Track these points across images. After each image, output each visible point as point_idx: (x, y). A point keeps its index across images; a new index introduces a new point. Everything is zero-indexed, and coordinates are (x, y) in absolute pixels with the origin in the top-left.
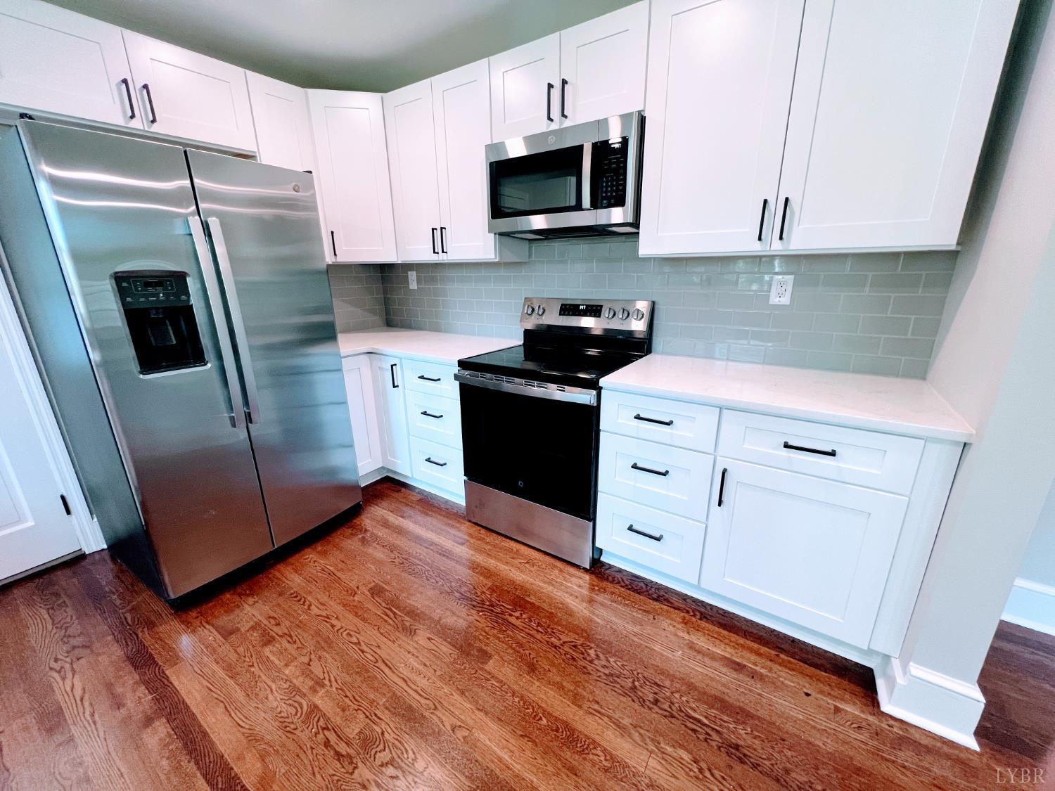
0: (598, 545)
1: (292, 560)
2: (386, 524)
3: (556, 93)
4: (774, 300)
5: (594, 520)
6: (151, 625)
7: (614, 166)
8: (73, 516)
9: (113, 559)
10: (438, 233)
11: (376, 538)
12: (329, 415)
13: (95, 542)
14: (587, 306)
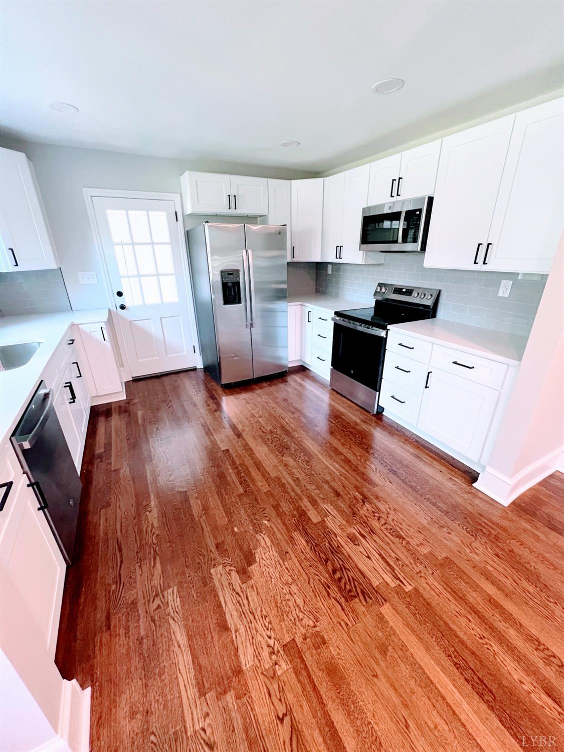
0: (379, 404)
1: (259, 384)
2: (296, 381)
3: (396, 183)
4: (500, 294)
5: (379, 391)
6: (215, 390)
7: (415, 222)
8: (195, 354)
9: (205, 371)
10: (339, 248)
11: (290, 385)
12: (280, 331)
13: (200, 365)
14: (406, 290)
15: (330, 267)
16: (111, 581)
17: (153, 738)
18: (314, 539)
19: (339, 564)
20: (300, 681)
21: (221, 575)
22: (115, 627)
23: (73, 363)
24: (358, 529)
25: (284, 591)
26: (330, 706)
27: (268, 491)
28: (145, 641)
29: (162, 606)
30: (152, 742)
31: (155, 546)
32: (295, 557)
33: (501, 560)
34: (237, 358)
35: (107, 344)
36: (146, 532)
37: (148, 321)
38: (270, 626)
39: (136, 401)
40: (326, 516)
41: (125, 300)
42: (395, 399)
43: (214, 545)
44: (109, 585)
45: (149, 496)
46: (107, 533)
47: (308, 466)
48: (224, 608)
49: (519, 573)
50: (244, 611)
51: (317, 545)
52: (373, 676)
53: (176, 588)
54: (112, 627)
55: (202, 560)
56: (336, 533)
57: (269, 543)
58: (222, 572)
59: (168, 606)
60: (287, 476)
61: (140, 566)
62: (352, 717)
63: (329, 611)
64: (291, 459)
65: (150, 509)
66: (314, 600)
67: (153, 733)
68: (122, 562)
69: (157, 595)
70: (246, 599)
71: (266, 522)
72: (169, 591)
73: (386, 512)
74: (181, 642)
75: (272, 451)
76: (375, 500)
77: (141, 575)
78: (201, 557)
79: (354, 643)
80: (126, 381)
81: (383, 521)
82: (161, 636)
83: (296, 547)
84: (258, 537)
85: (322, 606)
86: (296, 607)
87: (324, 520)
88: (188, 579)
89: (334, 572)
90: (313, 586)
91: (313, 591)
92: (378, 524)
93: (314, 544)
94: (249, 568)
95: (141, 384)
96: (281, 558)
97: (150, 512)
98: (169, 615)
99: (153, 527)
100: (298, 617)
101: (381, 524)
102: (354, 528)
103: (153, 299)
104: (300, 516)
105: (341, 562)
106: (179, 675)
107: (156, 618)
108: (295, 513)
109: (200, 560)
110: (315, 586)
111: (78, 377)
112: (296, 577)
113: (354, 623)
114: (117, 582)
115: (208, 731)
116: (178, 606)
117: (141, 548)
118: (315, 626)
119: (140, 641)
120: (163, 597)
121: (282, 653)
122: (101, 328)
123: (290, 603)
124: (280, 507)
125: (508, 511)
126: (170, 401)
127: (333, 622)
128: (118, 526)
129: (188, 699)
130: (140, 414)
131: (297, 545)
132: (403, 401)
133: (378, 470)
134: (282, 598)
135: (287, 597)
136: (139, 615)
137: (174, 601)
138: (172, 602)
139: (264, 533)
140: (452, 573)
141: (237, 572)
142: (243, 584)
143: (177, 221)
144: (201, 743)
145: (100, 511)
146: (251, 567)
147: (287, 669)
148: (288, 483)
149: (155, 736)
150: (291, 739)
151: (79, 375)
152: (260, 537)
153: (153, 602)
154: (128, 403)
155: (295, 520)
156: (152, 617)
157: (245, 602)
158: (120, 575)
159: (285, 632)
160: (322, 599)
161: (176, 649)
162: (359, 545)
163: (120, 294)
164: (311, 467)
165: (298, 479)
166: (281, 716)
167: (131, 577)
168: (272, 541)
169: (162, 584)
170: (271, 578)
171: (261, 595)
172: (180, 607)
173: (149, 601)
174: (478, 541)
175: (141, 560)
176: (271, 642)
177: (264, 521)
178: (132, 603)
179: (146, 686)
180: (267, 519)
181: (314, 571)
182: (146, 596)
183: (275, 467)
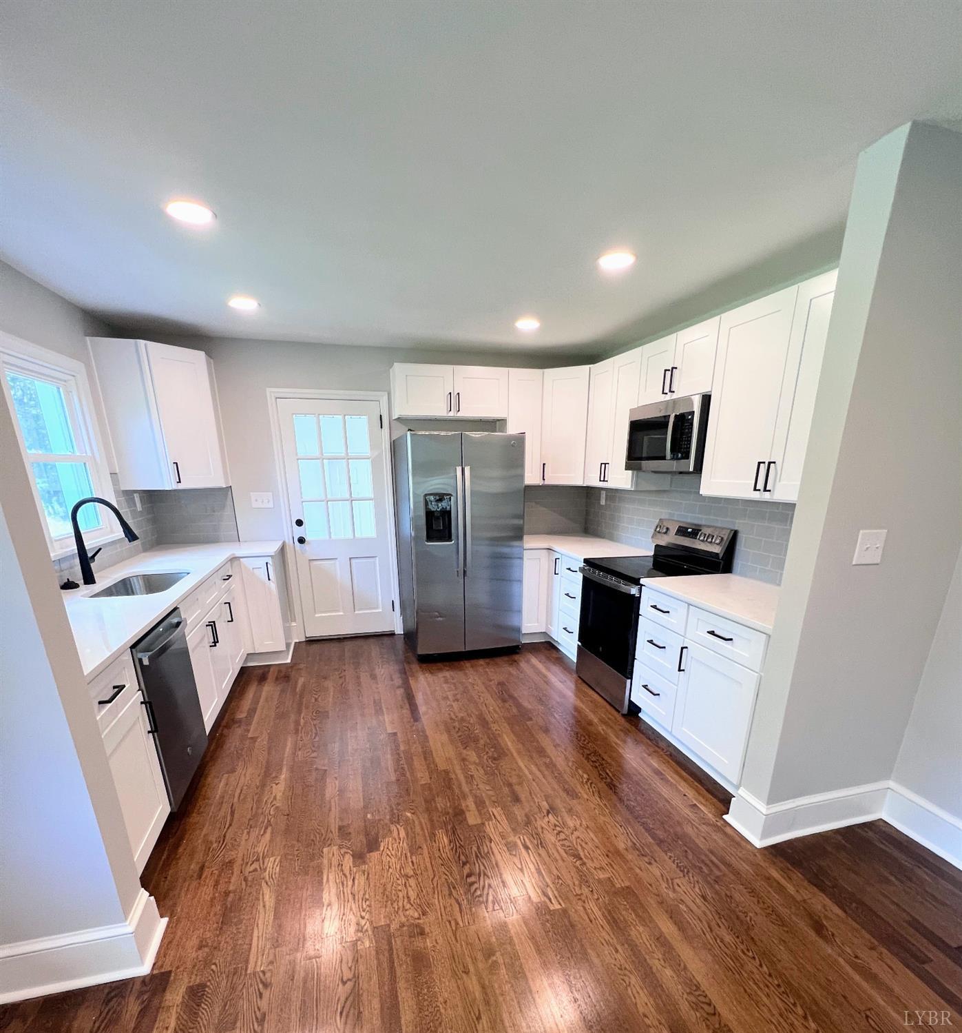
0: (631, 699)
3: (669, 375)
5: (631, 679)
6: (409, 663)
7: (687, 431)
8: (394, 613)
9: (404, 639)
13: (399, 630)
14: (693, 529)
15: (603, 494)
16: (214, 839)
17: (213, 967)
18: (460, 839)
19: (479, 869)
20: (378, 959)
21: (333, 855)
22: (206, 878)
23: (225, 603)
24: (524, 840)
25: (399, 882)
26: (401, 984)
27: (426, 784)
28: (231, 895)
29: (259, 870)
30: (212, 970)
31: (270, 817)
32: (427, 852)
33: (706, 904)
34: (441, 619)
35: (273, 585)
36: (265, 803)
37: (332, 562)
38: (368, 909)
39: (302, 666)
40: (490, 819)
41: (307, 531)
42: (648, 690)
43: (337, 827)
44: (211, 843)
45: (281, 769)
46: (223, 797)
47: (494, 764)
48: (324, 884)
49: (723, 920)
50: (345, 891)
51: (461, 846)
52: (463, 972)
53: (279, 858)
54: (203, 877)
55: (318, 838)
56: (493, 838)
57: (403, 834)
58: (335, 853)
59: (265, 871)
60: (459, 772)
61: (248, 833)
62: (420, 998)
63: (443, 910)
64: (475, 754)
65: (277, 782)
66: (431, 896)
67: (215, 964)
68: (230, 825)
69: (258, 860)
70: (351, 881)
71: (409, 815)
72: (271, 859)
73: (572, 828)
74: (267, 904)
75: (452, 741)
76: (566, 813)
77: (246, 840)
78: (318, 836)
79: (457, 941)
80: (297, 641)
81: (562, 836)
82: (249, 894)
83: (434, 843)
84: (393, 827)
85: (437, 903)
86: (406, 898)
87: (483, 824)
88: (296, 853)
89: (469, 875)
90: (435, 885)
91: (433, 888)
92: (553, 839)
93: (458, 845)
94: (368, 855)
95: (315, 647)
96: (410, 851)
97: (277, 784)
98: (264, 879)
99: (275, 798)
100: (403, 907)
101: (559, 839)
102: (520, 837)
103: (342, 532)
104: (456, 815)
105: (482, 868)
106: (256, 927)
107: (250, 879)
108: (451, 811)
109: (316, 838)
110: (437, 884)
111: (229, 621)
112: (419, 872)
113: (467, 924)
114: (220, 842)
115: (268, 975)
116: (275, 873)
117: (255, 816)
118: (419, 919)
119: (227, 894)
120: (263, 862)
121: (370, 933)
122: (267, 563)
123: (401, 894)
124: (435, 802)
125: (757, 854)
126: (345, 671)
127: (442, 919)
128: (238, 791)
129: (258, 947)
130: (301, 681)
131: (435, 842)
132: (656, 692)
133: (590, 781)
134: (393, 888)
135: (400, 888)
136: (232, 873)
137: (273, 868)
138: (271, 870)
139: (401, 824)
140: (625, 903)
141: (352, 856)
142: (354, 867)
143: (381, 427)
144: (257, 981)
145: (223, 775)
146: (371, 854)
147: (370, 947)
148: (457, 779)
149: (217, 966)
150: (347, 999)
151: (230, 620)
152: (395, 828)
153: (251, 865)
154: (292, 667)
155: (446, 818)
156: (245, 877)
157: (350, 883)
158: (225, 836)
159: (382, 916)
160: (440, 897)
161: (261, 907)
162: (515, 855)
163: (299, 523)
164: (497, 766)
165: (472, 776)
166: (345, 979)
167: (235, 840)
168: (407, 834)
169: (266, 851)
170: (389, 867)
171: (371, 880)
172: (277, 875)
173: (247, 863)
174: (687, 878)
175: (251, 827)
176: (363, 922)
177: (407, 813)
178: (230, 862)
179: (221, 929)
180: (413, 811)
181: (444, 870)
182: (245, 859)
183: (448, 760)
